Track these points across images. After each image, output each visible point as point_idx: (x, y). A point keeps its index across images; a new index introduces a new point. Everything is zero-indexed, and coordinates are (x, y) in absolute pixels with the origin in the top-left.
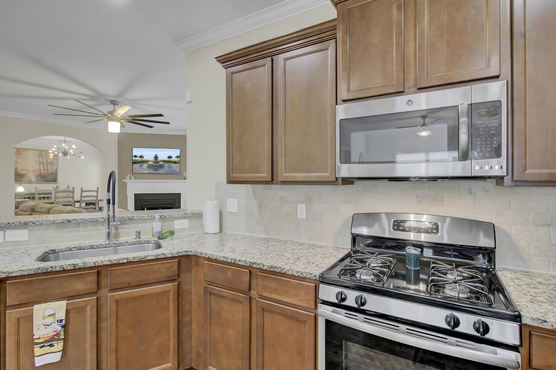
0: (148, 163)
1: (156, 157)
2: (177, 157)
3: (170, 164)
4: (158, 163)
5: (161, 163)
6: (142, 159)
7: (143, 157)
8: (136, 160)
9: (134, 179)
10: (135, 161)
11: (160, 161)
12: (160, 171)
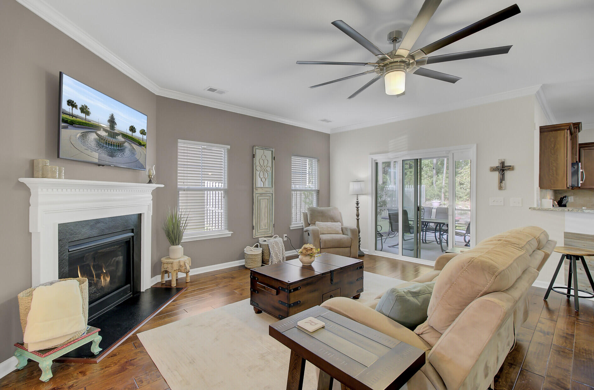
0: (99, 132)
1: (112, 121)
2: (143, 132)
3: (133, 145)
4: (115, 138)
5: (120, 139)
6: (87, 117)
7: (88, 113)
8: (72, 116)
9: (65, 178)
10: (70, 118)
11: (118, 134)
12: (119, 159)
